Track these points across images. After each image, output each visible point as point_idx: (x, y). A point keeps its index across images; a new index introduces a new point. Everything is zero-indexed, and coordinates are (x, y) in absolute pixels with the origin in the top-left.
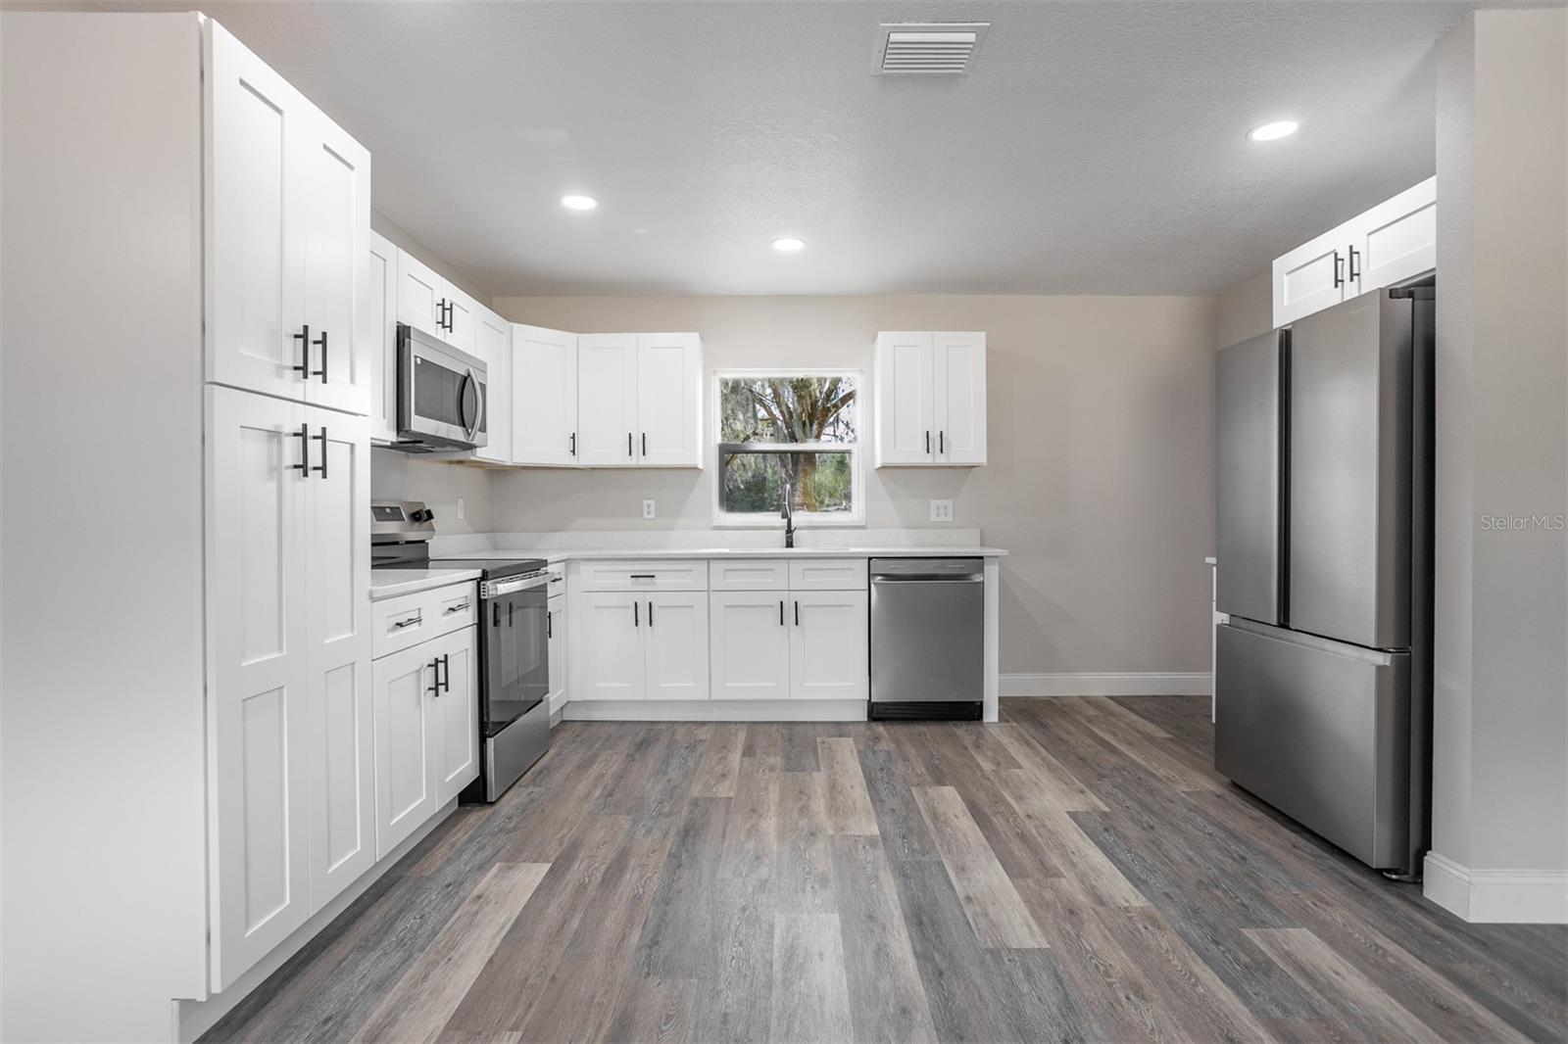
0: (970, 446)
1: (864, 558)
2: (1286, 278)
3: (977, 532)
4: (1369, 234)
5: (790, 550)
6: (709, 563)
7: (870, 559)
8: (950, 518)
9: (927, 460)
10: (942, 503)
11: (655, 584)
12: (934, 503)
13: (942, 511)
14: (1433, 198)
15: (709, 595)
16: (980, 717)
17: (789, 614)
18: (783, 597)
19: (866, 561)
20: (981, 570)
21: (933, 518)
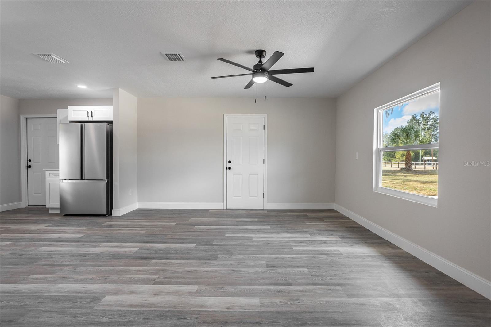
2: (72, 111)
4: (95, 110)
14: (112, 109)
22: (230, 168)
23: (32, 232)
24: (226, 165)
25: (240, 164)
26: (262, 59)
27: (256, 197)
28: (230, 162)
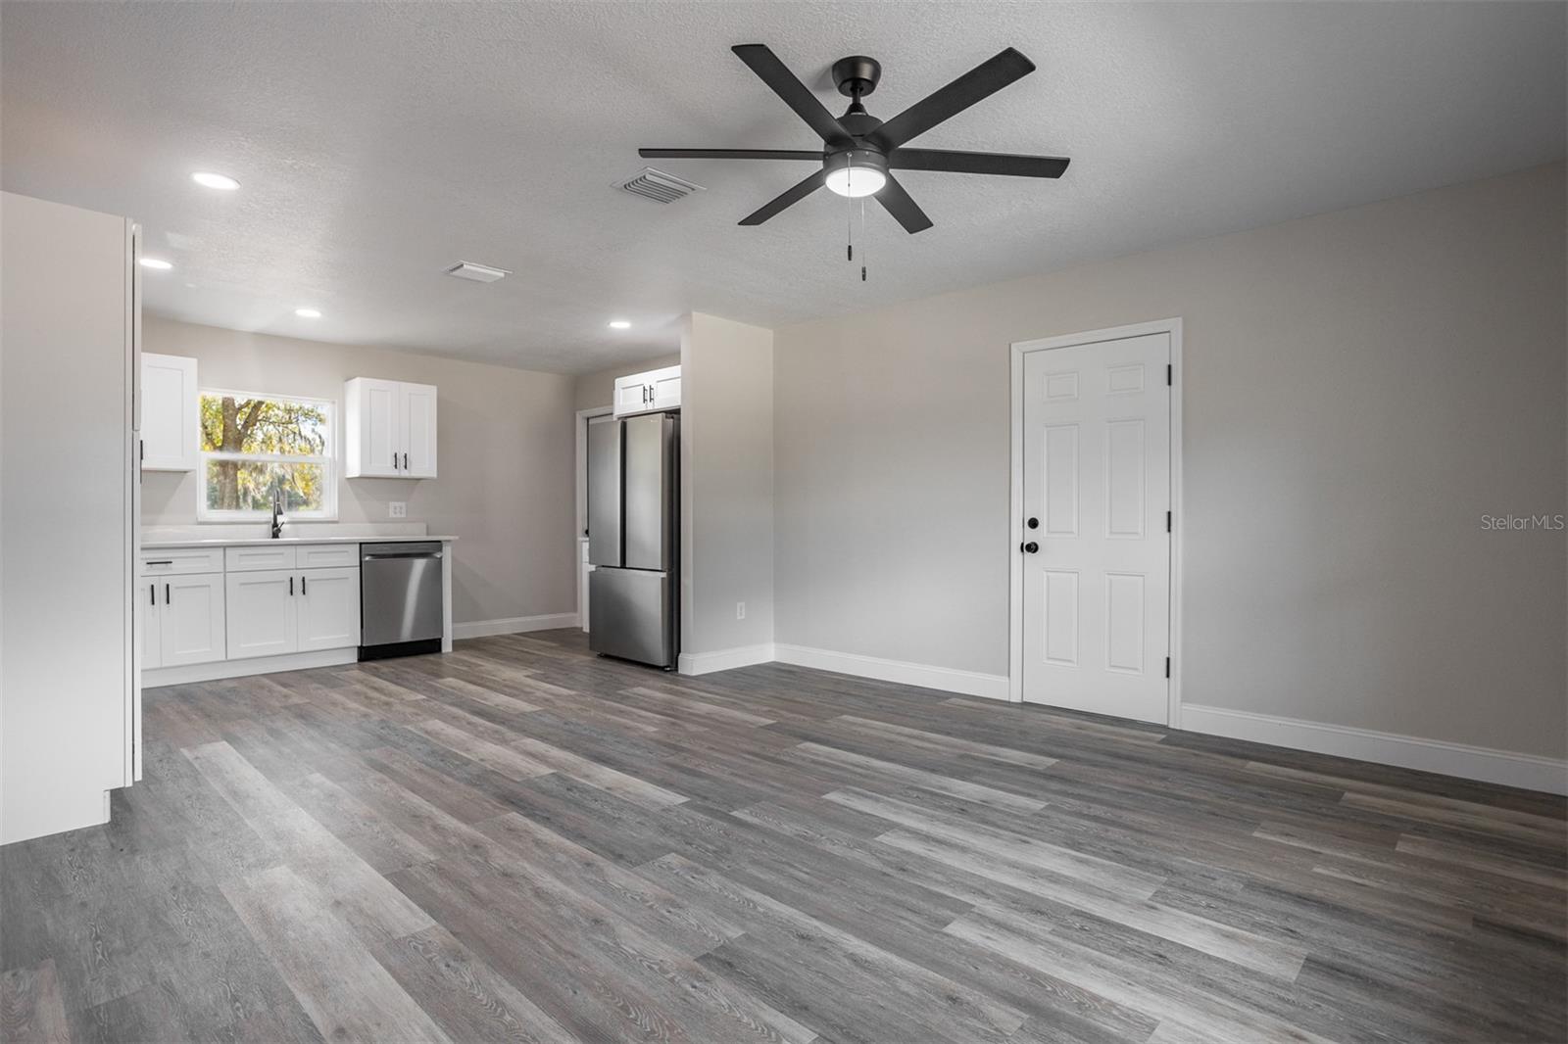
0: (425, 465)
1: (355, 543)
2: (622, 391)
3: (425, 526)
4: (658, 382)
5: (277, 540)
6: (225, 550)
7: (361, 544)
8: (403, 516)
9: (395, 473)
10: (397, 504)
11: (171, 569)
12: (392, 504)
13: (398, 509)
14: (680, 375)
15: (225, 576)
16: (439, 650)
17: (297, 587)
18: (292, 574)
19: (358, 545)
20: (441, 550)
21: (392, 515)
22: (1032, 548)
23: (488, 684)
24: (1020, 534)
25: (1072, 532)
26: (863, 100)
27: (1136, 673)
28: (1033, 523)
